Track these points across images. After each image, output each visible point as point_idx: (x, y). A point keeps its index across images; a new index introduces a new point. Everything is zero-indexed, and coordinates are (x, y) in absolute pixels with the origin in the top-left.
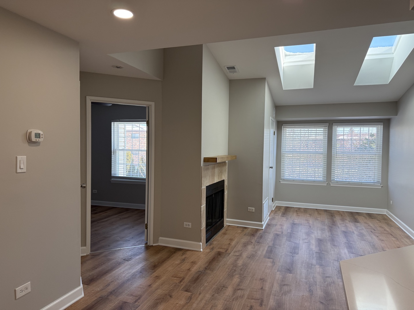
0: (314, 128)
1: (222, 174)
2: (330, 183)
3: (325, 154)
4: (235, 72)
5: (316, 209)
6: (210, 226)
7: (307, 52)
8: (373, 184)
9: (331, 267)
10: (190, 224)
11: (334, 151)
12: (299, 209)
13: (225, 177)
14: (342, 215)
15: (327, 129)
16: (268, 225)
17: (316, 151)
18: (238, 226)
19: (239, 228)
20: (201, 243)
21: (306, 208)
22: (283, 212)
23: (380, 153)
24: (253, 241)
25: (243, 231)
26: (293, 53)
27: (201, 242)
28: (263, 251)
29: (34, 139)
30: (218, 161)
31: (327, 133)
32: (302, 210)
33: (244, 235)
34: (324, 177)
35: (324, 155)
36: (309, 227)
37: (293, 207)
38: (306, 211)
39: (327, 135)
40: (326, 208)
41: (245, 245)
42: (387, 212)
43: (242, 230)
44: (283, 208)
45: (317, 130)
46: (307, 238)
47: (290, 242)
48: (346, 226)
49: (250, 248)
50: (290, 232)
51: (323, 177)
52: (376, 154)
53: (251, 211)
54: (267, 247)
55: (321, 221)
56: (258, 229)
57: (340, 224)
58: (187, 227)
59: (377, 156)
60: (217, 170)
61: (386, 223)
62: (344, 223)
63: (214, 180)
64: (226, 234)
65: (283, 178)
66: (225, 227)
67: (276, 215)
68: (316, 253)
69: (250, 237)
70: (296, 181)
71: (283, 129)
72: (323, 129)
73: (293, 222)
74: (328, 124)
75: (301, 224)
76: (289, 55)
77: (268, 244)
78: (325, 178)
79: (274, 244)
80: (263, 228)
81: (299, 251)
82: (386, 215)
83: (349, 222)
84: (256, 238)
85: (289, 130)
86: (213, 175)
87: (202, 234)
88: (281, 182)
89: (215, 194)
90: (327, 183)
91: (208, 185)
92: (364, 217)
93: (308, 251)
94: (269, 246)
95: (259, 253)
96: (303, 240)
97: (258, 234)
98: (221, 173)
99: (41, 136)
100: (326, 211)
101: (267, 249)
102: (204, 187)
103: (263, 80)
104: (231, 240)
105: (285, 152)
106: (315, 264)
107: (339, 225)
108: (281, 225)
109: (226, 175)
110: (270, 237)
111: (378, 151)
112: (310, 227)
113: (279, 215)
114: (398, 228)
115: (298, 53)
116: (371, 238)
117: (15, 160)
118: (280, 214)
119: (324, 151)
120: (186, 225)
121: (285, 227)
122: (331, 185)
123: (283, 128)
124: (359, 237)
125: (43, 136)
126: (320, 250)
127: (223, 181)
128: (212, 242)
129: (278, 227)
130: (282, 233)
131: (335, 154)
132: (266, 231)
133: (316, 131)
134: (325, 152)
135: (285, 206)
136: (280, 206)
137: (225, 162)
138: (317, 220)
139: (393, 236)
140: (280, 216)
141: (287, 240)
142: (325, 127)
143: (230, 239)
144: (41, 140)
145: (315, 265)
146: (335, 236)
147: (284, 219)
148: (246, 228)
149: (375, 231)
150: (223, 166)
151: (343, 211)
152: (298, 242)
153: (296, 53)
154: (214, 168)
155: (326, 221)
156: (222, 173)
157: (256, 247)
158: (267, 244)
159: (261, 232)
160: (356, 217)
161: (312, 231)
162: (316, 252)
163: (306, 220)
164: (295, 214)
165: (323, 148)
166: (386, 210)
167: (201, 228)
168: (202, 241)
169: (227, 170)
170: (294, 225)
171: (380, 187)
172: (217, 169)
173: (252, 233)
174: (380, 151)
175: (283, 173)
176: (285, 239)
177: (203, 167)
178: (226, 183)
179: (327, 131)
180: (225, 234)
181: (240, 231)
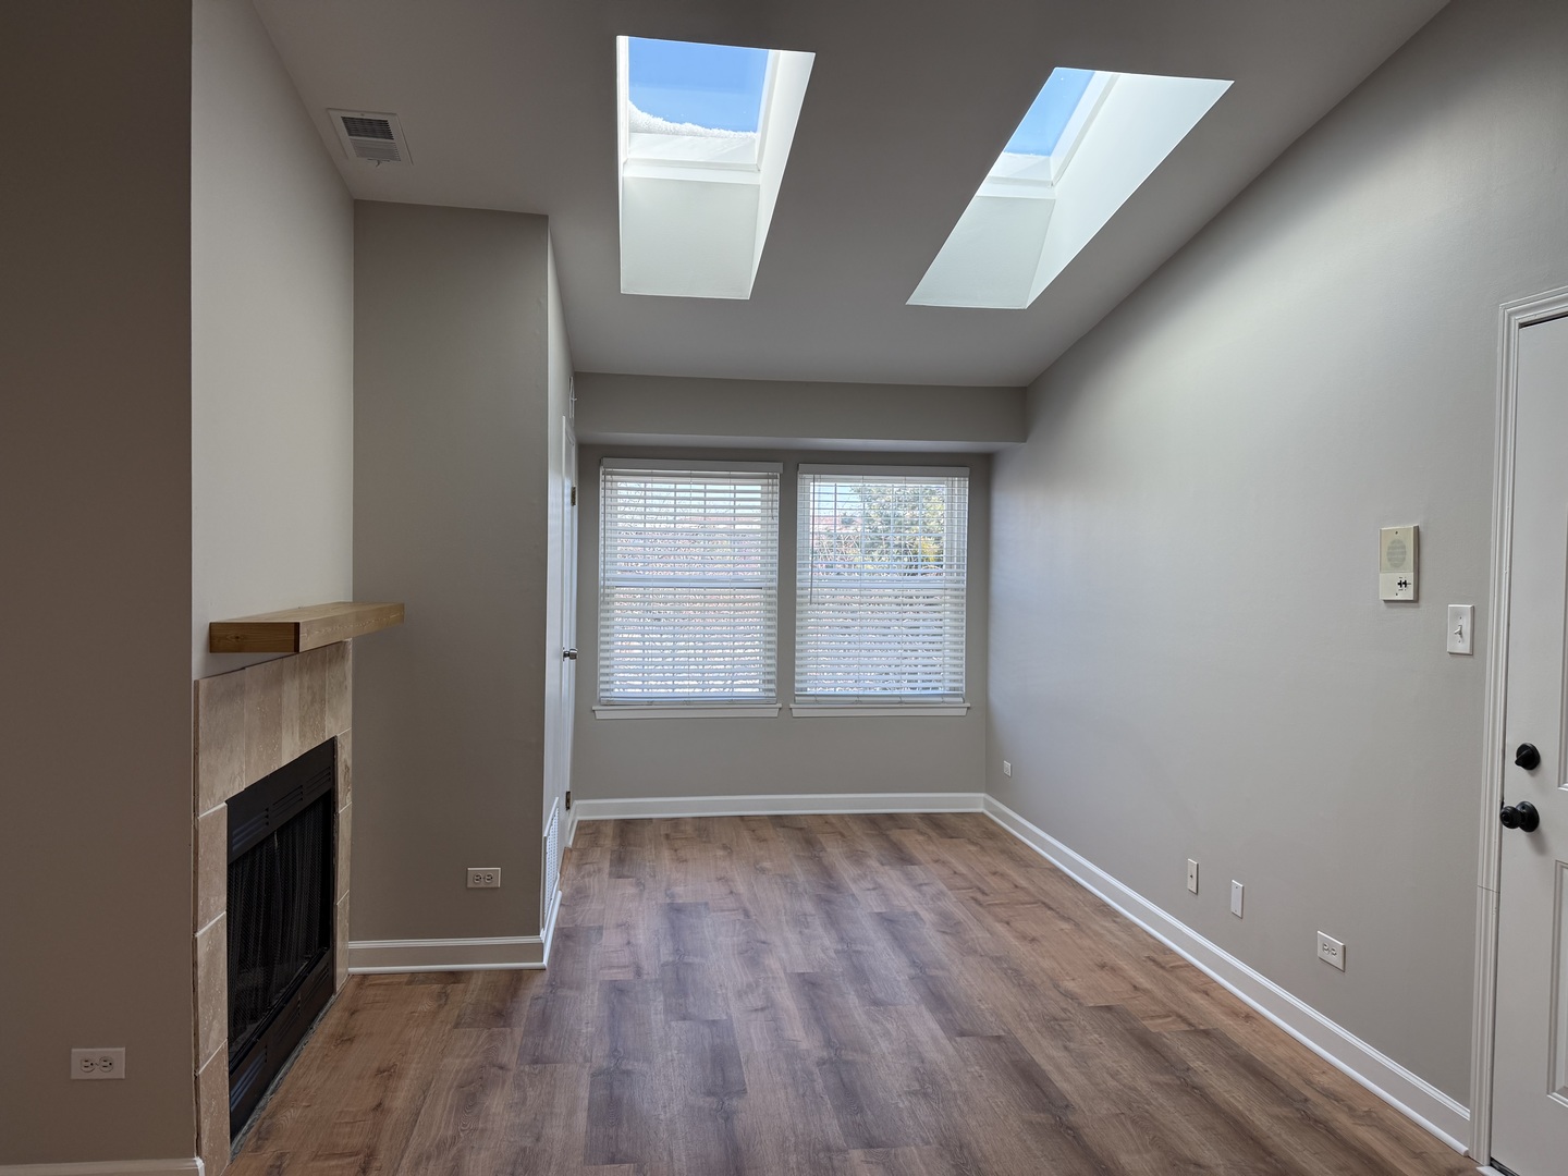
0: (728, 481)
1: (322, 711)
2: (792, 706)
3: (769, 588)
4: (391, 155)
5: (742, 817)
6: (254, 1019)
7: (726, 129)
8: (940, 699)
9: (917, 1146)
10: (118, 1053)
11: (803, 575)
12: (676, 822)
13: (338, 724)
14: (842, 835)
15: (777, 489)
16: (564, 935)
17: (736, 577)
18: (413, 973)
19: (423, 982)
20: (199, 1163)
21: (700, 818)
22: (613, 852)
23: (958, 582)
24: (508, 1056)
25: (443, 996)
26: (668, 124)
27: (199, 1154)
28: (571, 1113)
30: (306, 643)
31: (777, 505)
32: (689, 829)
33: (457, 1026)
34: (769, 682)
35: (769, 592)
36: (742, 917)
37: (651, 819)
38: (703, 829)
39: (776, 513)
40: (776, 810)
41: (471, 1094)
42: (988, 805)
43: (439, 995)
44: (609, 830)
45: (738, 488)
46: (751, 980)
47: (688, 1023)
48: (877, 887)
49: (497, 1104)
50: (671, 959)
51: (764, 682)
52: (948, 585)
53: (482, 885)
54: (586, 1080)
55: (780, 876)
56: (517, 975)
57: (855, 881)
58: (97, 1074)
59: (948, 592)
60: (292, 692)
61: (1003, 852)
62: (866, 875)
63: (280, 749)
64: (351, 1040)
65: (607, 694)
66: (344, 987)
67: (589, 875)
68: (818, 1064)
69: (485, 1034)
70: (661, 703)
71: (605, 481)
72: (759, 488)
73: (669, 901)
74: (780, 466)
75: (706, 904)
76: (649, 131)
77: (587, 1060)
78: (772, 686)
79: (613, 1052)
80: (545, 962)
81: (744, 1068)
82: (982, 814)
83: (882, 864)
84: (518, 1031)
85: (629, 485)
86: (272, 725)
87: (203, 1100)
88: (599, 715)
89: (281, 831)
90: (780, 705)
91: (239, 787)
92: (922, 833)
93: (783, 1065)
94: (593, 1075)
95: (555, 1131)
96: (740, 995)
97: (526, 1007)
98: (317, 702)
100: (779, 821)
101: (591, 1093)
102: (213, 810)
103: (534, 223)
104: (387, 1074)
105: (614, 579)
106: (841, 1142)
107: (854, 888)
108: (625, 926)
109: (346, 710)
110: (587, 1009)
111: (951, 574)
112: (747, 914)
113: (600, 870)
114: (1050, 870)
115: (688, 126)
116: (989, 935)
118: (606, 866)
119: (764, 576)
120: (88, 1063)
121: (642, 937)
122: (796, 713)
123: (602, 477)
124: (947, 938)
126: (828, 1044)
127: (331, 744)
128: (272, 1115)
129: (612, 940)
130: (638, 972)
131: (807, 588)
132: (558, 980)
133: (735, 492)
134: (772, 580)
135: (615, 820)
136: (594, 821)
137: (340, 645)
138: (763, 871)
139: (1058, 913)
140: (605, 876)
141: (668, 1010)
142: (768, 477)
143: (380, 1071)
145: (845, 1151)
146: (859, 948)
147: (628, 888)
148: (455, 976)
149: (986, 895)
150: (330, 661)
151: (841, 816)
152: (725, 1018)
153: (678, 126)
154: (277, 680)
155: (800, 873)
156: (323, 700)
157: (531, 1093)
158: (581, 1060)
159: (537, 987)
160: (896, 834)
161: (763, 938)
162: (821, 1063)
163: (719, 879)
164: (666, 854)
165: (758, 563)
166: (983, 795)
167: (197, 1067)
168: (204, 1141)
169: (349, 682)
170: (675, 911)
171: (963, 712)
172: (297, 683)
173: (497, 1004)
174: (958, 574)
175: (607, 674)
176: (661, 1007)
177: (203, 684)
178: (345, 756)
179: (777, 497)
180: (344, 1039)
181: (426, 1006)
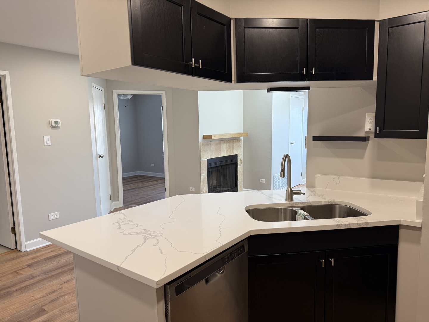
1: (233, 150)
13: (238, 153)
29: (54, 125)
30: (215, 138)
53: (262, 182)
58: (192, 191)
60: (224, 146)
63: (220, 154)
86: (218, 150)
89: (223, 166)
98: (231, 148)
99: (59, 123)
102: (204, 160)
109: (241, 151)
117: (43, 138)
125: (60, 123)
127: (235, 156)
137: (237, 139)
144: (59, 125)
154: (219, 144)
177: (202, 143)
178: (240, 158)
